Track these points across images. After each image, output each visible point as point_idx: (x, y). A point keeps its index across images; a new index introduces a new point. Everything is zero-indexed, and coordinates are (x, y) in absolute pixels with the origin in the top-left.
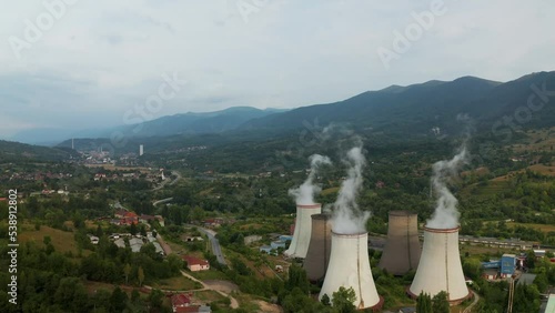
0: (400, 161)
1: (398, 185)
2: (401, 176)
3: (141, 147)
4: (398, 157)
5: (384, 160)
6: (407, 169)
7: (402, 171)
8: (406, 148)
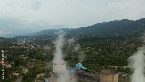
0: (106, 42)
1: (106, 50)
2: (107, 47)
3: (34, 38)
4: (106, 41)
5: (101, 42)
6: (109, 45)
7: (107, 45)
8: (108, 38)
